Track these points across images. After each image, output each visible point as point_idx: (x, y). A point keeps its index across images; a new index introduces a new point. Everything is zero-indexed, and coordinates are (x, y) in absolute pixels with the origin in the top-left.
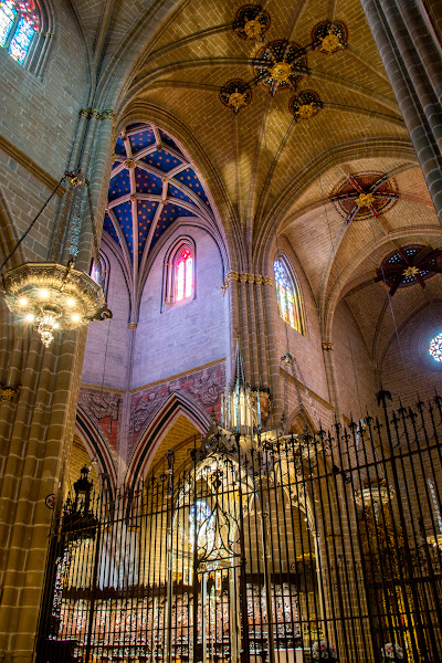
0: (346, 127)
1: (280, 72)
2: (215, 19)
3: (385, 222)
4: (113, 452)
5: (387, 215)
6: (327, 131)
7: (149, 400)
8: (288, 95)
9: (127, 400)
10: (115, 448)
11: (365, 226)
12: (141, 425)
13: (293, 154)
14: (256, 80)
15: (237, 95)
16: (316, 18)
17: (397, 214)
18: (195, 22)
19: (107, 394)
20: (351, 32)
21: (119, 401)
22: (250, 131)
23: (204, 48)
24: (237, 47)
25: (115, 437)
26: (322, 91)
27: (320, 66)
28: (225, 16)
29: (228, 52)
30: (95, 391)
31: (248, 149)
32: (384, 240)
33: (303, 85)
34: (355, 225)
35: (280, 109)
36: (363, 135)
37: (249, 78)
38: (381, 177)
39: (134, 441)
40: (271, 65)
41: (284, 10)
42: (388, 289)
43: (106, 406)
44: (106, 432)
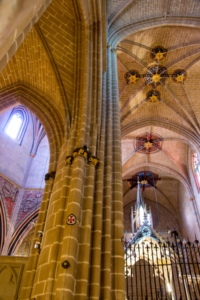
0: (162, 113)
1: (156, 78)
2: (148, 43)
3: (149, 158)
4: (8, 219)
5: (151, 155)
6: (154, 110)
7: (36, 197)
8: (150, 88)
9: (22, 193)
10: (10, 217)
11: (141, 156)
12: (29, 209)
13: (137, 113)
14: (144, 76)
15: (134, 77)
16: (181, 67)
17: (155, 156)
18: (142, 39)
19: (13, 185)
20: (187, 79)
21: (17, 192)
22: (127, 94)
23: (137, 51)
24: (146, 59)
25: (11, 211)
26: (163, 94)
27: (169, 85)
28: (152, 45)
29: (143, 58)
30: (8, 182)
31: (123, 101)
32: (145, 165)
33: (158, 88)
34: (137, 154)
35: (144, 92)
36: (167, 119)
37: (141, 73)
38: (160, 139)
39: (22, 217)
40: (155, 74)
41: (173, 57)
42: (130, 186)
43: (11, 192)
44: (7, 206)
